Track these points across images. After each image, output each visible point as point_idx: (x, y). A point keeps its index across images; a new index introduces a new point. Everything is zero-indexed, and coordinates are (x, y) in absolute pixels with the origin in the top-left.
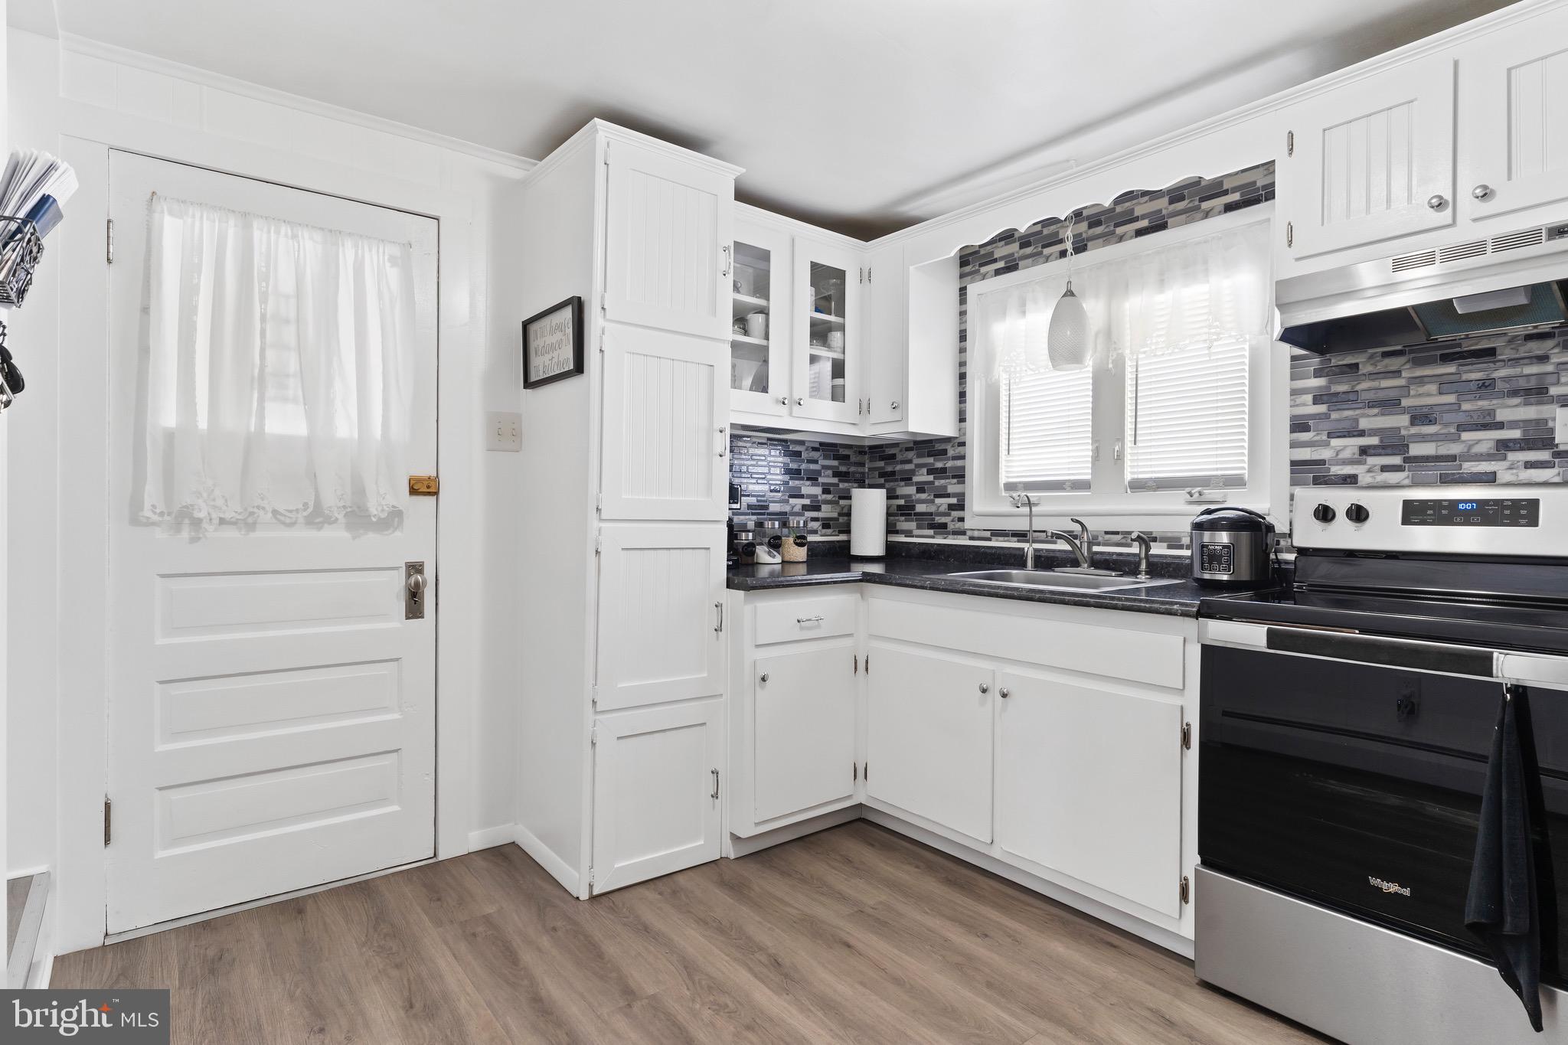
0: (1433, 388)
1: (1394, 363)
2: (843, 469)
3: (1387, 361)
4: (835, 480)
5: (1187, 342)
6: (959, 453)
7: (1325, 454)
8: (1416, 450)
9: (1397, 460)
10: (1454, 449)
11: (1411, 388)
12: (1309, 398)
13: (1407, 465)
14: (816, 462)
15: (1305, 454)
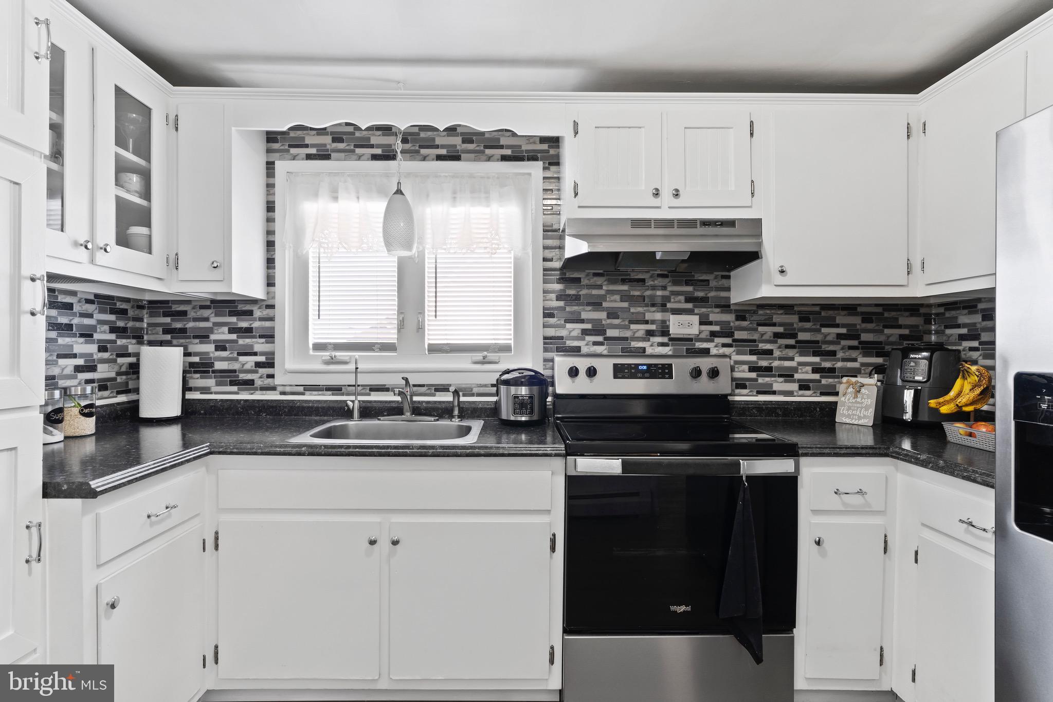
0: (617, 297)
1: (599, 281)
2: (121, 324)
3: (595, 279)
4: (112, 337)
5: (475, 246)
6: (267, 315)
7: (563, 333)
8: (610, 333)
9: (600, 339)
10: (628, 334)
11: (608, 296)
12: (553, 296)
13: (605, 342)
14: (90, 316)
15: (551, 332)
